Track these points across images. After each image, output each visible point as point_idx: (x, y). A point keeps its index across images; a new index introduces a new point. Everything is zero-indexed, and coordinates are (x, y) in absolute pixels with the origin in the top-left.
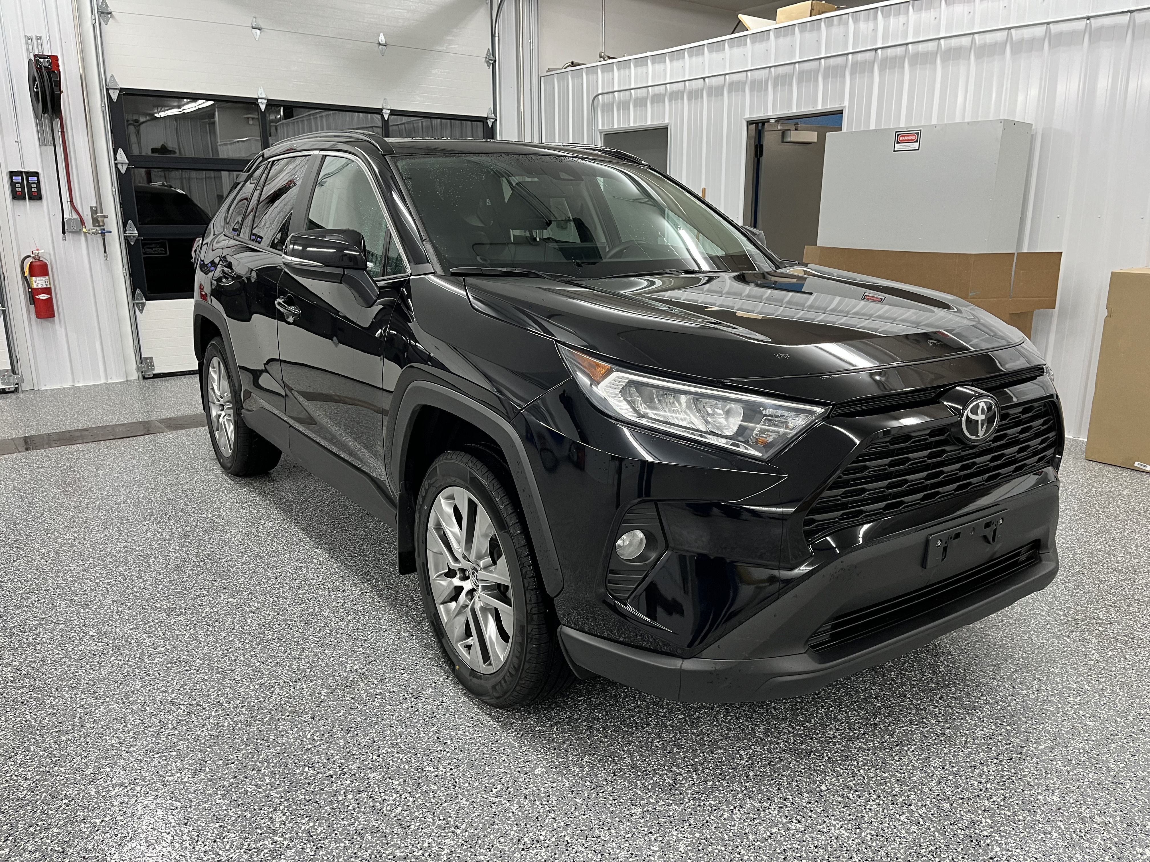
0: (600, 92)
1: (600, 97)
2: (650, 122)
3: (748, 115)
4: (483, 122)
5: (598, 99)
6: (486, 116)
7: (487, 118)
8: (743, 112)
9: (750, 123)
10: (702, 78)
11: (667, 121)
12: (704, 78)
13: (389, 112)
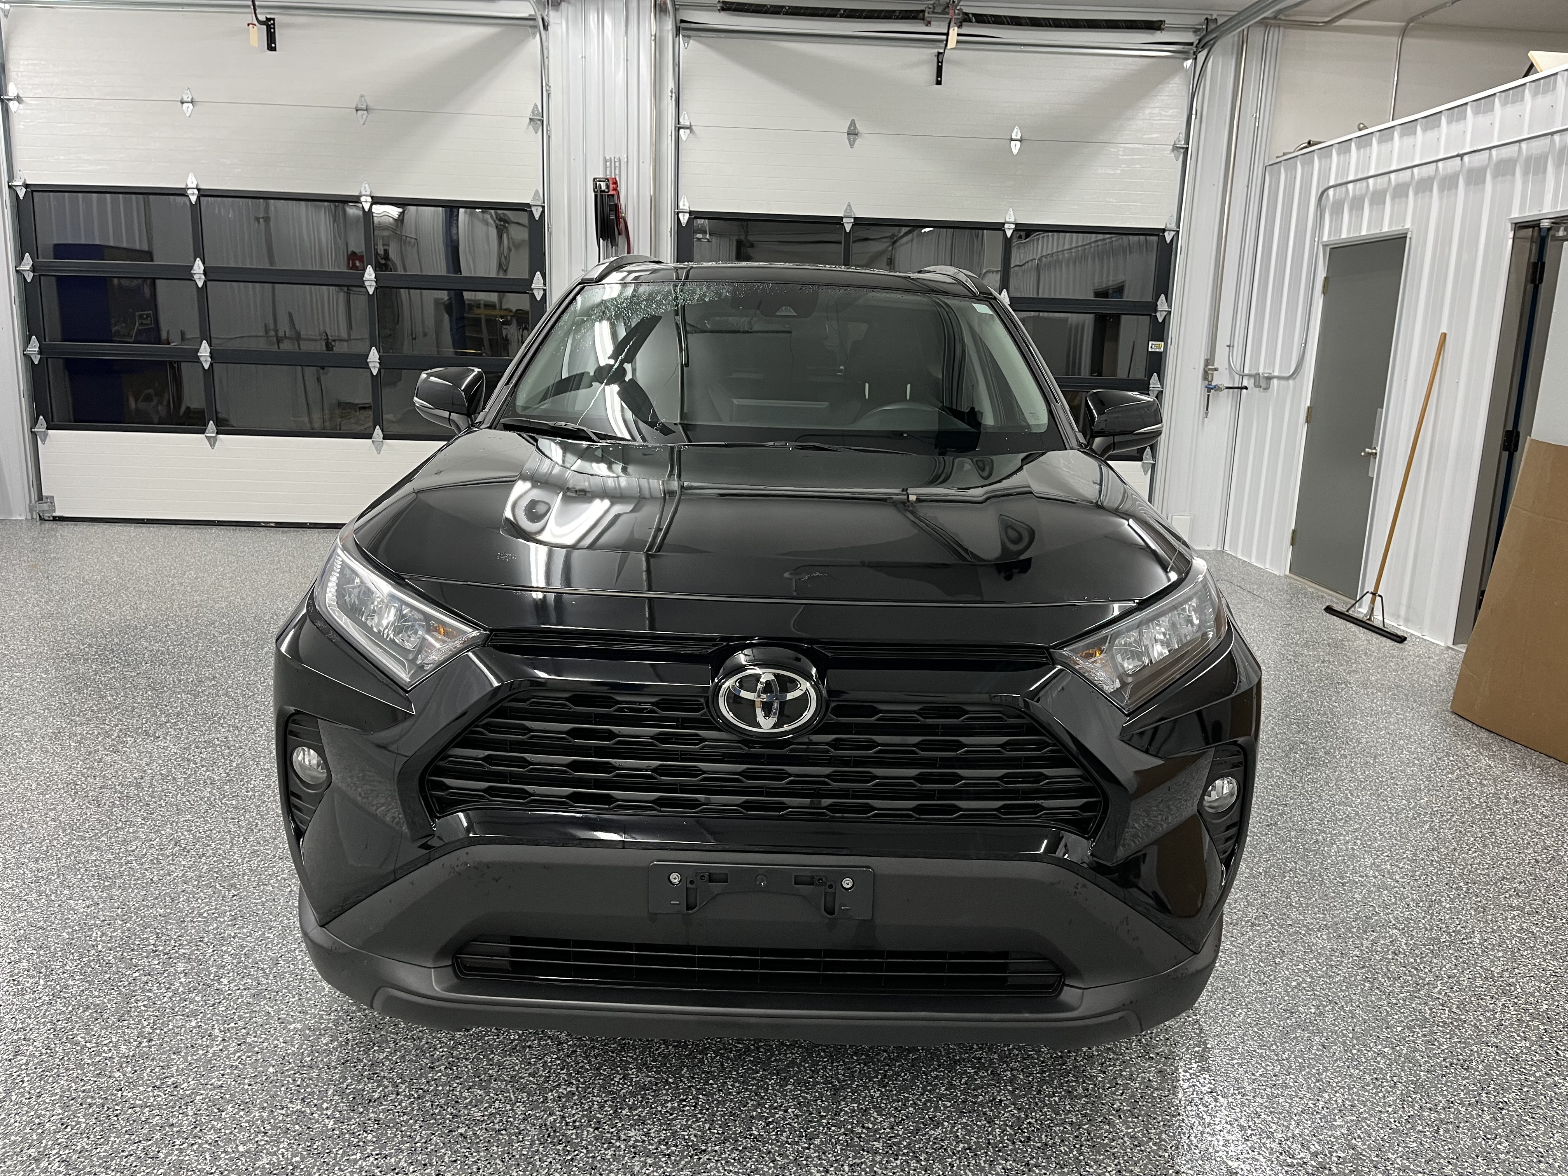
0: (1332, 183)
1: (1331, 192)
2: (1386, 228)
3: (1517, 214)
4: (1158, 235)
5: (1328, 194)
6: (1163, 227)
7: (1164, 230)
8: (1510, 210)
9: (1519, 226)
10: (1457, 156)
11: (1408, 226)
12: (1461, 156)
13: (1013, 226)
